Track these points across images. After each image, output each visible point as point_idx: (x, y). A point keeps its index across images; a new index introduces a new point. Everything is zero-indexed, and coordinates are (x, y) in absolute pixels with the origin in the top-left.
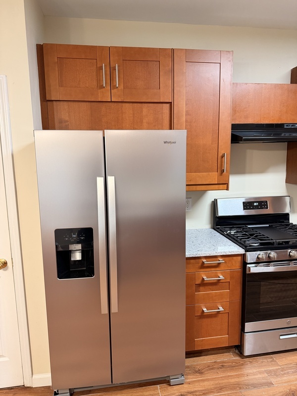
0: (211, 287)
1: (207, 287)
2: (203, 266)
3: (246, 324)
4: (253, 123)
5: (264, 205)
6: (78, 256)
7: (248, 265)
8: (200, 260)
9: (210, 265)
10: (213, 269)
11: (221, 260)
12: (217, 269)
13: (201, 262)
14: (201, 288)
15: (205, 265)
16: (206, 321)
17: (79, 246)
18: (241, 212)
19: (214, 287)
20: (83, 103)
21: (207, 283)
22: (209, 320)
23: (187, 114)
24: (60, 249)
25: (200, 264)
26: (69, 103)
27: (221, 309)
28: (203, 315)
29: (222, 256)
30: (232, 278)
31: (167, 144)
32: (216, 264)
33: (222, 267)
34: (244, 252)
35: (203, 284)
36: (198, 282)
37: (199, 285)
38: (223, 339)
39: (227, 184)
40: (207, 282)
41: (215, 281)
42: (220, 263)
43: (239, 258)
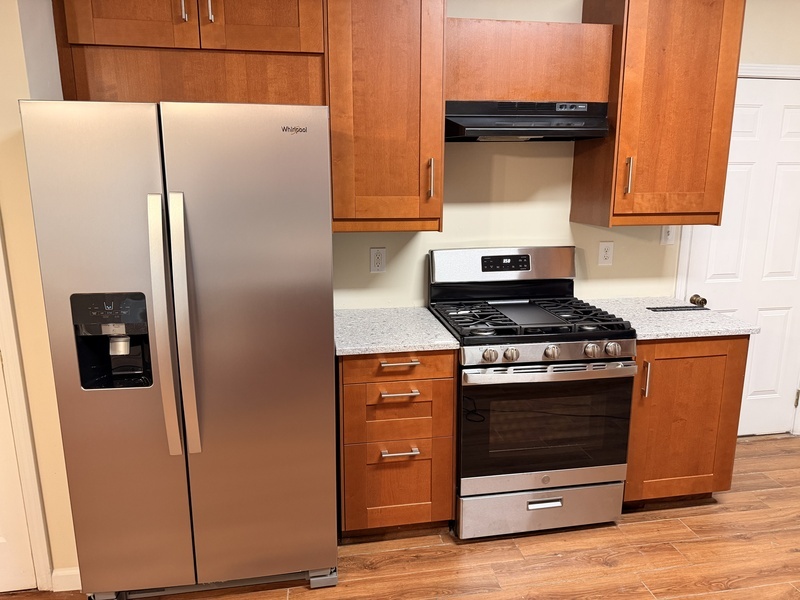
0: (396, 411)
1: (388, 411)
2: (381, 372)
3: (463, 480)
4: (494, 100)
5: (523, 263)
6: (121, 348)
7: (465, 371)
8: (375, 360)
9: (396, 369)
10: (400, 378)
11: (415, 361)
12: (409, 377)
13: (378, 365)
14: (378, 413)
15: (385, 370)
16: (387, 475)
17: (120, 329)
18: (478, 275)
19: (403, 410)
20: (144, 52)
21: (388, 404)
22: (395, 472)
23: (357, 77)
24: (84, 332)
25: (375, 368)
26: (117, 50)
27: (416, 452)
28: (382, 464)
29: (418, 353)
30: (436, 394)
31: (288, 133)
32: (404, 369)
33: (419, 373)
34: (458, 347)
35: (382, 405)
36: (373, 401)
37: (374, 407)
38: (422, 508)
39: (439, 219)
40: (390, 401)
41: (404, 400)
42: (414, 366)
43: (451, 357)
